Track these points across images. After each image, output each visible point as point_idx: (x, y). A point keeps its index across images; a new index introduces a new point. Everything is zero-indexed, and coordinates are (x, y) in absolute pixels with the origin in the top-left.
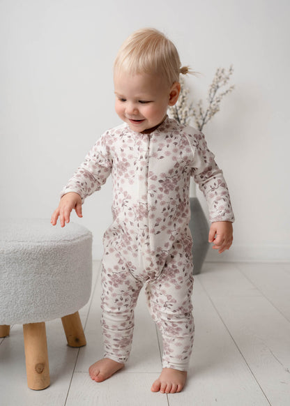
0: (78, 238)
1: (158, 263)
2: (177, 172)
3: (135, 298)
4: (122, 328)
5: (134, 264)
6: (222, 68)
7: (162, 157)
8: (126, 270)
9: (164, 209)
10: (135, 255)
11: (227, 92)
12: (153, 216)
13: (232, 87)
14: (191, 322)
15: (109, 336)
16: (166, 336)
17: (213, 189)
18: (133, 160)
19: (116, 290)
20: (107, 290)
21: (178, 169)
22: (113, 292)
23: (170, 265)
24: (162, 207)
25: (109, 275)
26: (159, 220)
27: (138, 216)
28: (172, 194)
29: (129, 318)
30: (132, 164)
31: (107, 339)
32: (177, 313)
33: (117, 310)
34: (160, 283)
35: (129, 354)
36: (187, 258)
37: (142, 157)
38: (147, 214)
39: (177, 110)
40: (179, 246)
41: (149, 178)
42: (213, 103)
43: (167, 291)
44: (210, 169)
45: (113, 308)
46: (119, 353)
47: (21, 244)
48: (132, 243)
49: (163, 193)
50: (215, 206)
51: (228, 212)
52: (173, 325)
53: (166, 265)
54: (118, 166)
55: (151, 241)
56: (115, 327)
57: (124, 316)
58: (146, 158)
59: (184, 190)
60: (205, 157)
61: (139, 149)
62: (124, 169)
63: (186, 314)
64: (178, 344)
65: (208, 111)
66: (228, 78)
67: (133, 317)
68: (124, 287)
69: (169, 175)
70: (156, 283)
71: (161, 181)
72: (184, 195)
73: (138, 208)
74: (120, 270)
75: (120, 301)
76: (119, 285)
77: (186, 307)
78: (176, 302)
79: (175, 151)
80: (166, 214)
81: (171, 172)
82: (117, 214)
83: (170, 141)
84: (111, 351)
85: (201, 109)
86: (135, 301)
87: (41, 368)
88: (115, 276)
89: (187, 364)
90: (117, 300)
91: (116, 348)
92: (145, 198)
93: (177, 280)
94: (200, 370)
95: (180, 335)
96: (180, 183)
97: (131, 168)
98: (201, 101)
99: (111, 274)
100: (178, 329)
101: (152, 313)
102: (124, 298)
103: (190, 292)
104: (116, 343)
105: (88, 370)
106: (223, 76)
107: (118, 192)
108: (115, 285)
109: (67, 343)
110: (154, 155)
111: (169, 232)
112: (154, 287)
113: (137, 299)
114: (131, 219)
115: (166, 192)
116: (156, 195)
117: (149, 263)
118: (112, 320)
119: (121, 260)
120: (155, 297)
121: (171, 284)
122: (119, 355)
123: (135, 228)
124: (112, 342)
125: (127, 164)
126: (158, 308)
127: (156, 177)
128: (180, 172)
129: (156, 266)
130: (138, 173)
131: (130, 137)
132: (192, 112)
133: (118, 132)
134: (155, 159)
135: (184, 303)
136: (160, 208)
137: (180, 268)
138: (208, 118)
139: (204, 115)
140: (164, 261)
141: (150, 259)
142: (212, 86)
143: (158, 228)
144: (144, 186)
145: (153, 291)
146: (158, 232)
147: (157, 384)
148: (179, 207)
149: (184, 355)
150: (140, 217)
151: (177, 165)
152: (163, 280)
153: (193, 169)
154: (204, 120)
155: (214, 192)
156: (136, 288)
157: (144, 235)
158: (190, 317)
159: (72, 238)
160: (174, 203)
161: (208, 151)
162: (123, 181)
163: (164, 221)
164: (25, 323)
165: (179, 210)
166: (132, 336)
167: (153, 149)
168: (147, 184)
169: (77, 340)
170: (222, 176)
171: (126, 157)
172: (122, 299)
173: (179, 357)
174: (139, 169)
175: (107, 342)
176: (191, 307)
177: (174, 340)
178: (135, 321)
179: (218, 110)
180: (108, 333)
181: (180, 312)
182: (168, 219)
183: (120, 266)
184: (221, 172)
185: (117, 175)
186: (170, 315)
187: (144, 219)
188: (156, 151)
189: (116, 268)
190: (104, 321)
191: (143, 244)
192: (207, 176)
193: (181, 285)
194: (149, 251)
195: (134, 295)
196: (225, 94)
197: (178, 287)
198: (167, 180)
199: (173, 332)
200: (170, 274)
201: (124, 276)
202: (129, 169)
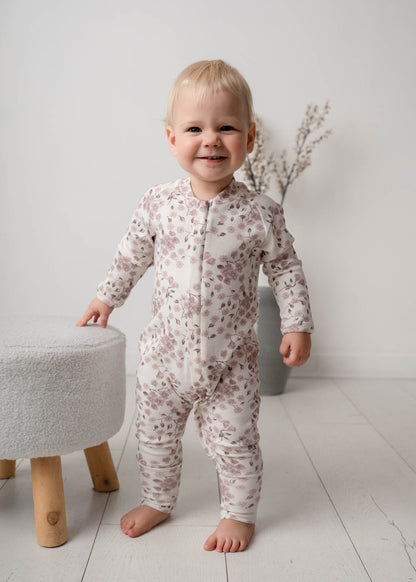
0: (105, 343)
1: (210, 377)
2: (242, 255)
3: (181, 424)
4: (164, 464)
5: (177, 377)
6: (314, 105)
7: (223, 234)
8: (168, 386)
9: (223, 305)
10: (180, 365)
11: (321, 138)
12: (207, 313)
13: (329, 132)
14: (257, 457)
15: (148, 476)
16: (224, 476)
17: (288, 287)
18: (185, 234)
19: (155, 413)
20: (143, 413)
21: (244, 252)
22: (151, 416)
23: (227, 381)
24: (221, 302)
25: (145, 393)
26: (215, 319)
27: (186, 311)
28: (235, 284)
29: (173, 451)
30: (182, 239)
31: (146, 479)
32: (237, 445)
33: (157, 441)
34: (214, 405)
35: (175, 501)
36: (250, 371)
37: (196, 232)
38: (199, 310)
39: (250, 165)
40: (240, 355)
41: (205, 261)
42: (301, 154)
43: (223, 415)
44: (285, 257)
45: (152, 438)
46: (162, 498)
47: (27, 350)
48: (177, 348)
49: (222, 283)
50: (290, 311)
51: (307, 319)
52: (233, 462)
53: (221, 380)
54: (163, 242)
55: (203, 347)
56: (155, 462)
57: (167, 448)
58: (202, 233)
59: (250, 281)
60: (279, 240)
61: (192, 221)
62: (171, 246)
63: (250, 447)
64: (241, 487)
65: (294, 165)
66: (322, 119)
67: (181, 450)
68: (165, 409)
69: (231, 259)
70: (208, 404)
71: (220, 267)
72: (250, 288)
73: (187, 301)
74: (160, 386)
75: (160, 428)
76: (159, 407)
77: (251, 437)
78: (235, 430)
79: (242, 226)
80: (226, 312)
81: (234, 255)
82: (160, 306)
83: (235, 213)
84: (150, 496)
85: (284, 163)
86: (182, 428)
87: (55, 518)
88: (153, 394)
89: (253, 514)
90: (156, 427)
91: (156, 492)
92: (198, 287)
93: (236, 400)
94: (272, 522)
95: (243, 475)
96: (246, 271)
97: (181, 245)
98: (284, 152)
99: (148, 392)
100: (239, 467)
101: (205, 445)
102: (166, 424)
103: (255, 416)
104: (157, 485)
105: (119, 522)
106: (316, 116)
107: (160, 277)
108: (154, 407)
109: (92, 486)
110: (213, 230)
111: (228, 336)
112: (206, 410)
113: (184, 426)
114: (178, 315)
115: (227, 281)
116: (213, 285)
117: (199, 377)
118: (151, 454)
119: (159, 372)
120: (208, 423)
121: (227, 405)
122: (162, 502)
123: (181, 327)
124: (152, 484)
125: (175, 240)
126: (211, 439)
127: (214, 260)
128: (246, 256)
129: (207, 381)
130: (190, 253)
131: (181, 202)
132: (272, 167)
133: (165, 193)
134: (214, 236)
135: (247, 431)
136: (217, 302)
137: (240, 384)
138: (294, 175)
139: (289, 171)
140: (219, 376)
141: (199, 371)
142: (300, 130)
143: (213, 331)
144: (197, 271)
145: (205, 416)
146: (213, 336)
147: (212, 540)
148: (243, 303)
149: (249, 502)
150: (190, 313)
151: (243, 246)
152: (217, 401)
153: (263, 254)
154: (289, 178)
155: (289, 292)
156: (182, 411)
157: (193, 338)
158: (256, 451)
159: (96, 343)
160: (236, 297)
161: (286, 231)
162: (168, 263)
163: (222, 320)
164: (32, 456)
165: (242, 308)
166: (179, 476)
167: (213, 222)
168: (201, 268)
169: (106, 482)
170: (301, 270)
171: (174, 230)
172: (163, 426)
173: (242, 505)
174: (192, 248)
175: (145, 483)
176: (257, 437)
177: (234, 482)
178: (184, 456)
179: (309, 164)
180: (146, 472)
181: (241, 444)
182: (227, 319)
183: (160, 381)
184: (299, 263)
185: (161, 254)
186: (227, 448)
187: (195, 316)
188: (216, 225)
189: (154, 383)
190: (140, 455)
191: (191, 350)
192: (279, 265)
193: (242, 407)
194: (198, 360)
195: (179, 420)
196: (318, 141)
197: (238, 410)
198: (229, 266)
199: (233, 471)
200: (227, 392)
201: (165, 395)
202: (177, 247)
